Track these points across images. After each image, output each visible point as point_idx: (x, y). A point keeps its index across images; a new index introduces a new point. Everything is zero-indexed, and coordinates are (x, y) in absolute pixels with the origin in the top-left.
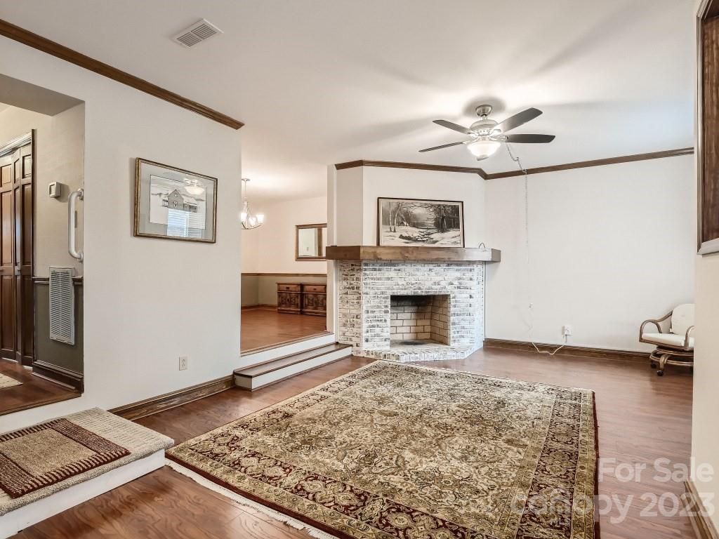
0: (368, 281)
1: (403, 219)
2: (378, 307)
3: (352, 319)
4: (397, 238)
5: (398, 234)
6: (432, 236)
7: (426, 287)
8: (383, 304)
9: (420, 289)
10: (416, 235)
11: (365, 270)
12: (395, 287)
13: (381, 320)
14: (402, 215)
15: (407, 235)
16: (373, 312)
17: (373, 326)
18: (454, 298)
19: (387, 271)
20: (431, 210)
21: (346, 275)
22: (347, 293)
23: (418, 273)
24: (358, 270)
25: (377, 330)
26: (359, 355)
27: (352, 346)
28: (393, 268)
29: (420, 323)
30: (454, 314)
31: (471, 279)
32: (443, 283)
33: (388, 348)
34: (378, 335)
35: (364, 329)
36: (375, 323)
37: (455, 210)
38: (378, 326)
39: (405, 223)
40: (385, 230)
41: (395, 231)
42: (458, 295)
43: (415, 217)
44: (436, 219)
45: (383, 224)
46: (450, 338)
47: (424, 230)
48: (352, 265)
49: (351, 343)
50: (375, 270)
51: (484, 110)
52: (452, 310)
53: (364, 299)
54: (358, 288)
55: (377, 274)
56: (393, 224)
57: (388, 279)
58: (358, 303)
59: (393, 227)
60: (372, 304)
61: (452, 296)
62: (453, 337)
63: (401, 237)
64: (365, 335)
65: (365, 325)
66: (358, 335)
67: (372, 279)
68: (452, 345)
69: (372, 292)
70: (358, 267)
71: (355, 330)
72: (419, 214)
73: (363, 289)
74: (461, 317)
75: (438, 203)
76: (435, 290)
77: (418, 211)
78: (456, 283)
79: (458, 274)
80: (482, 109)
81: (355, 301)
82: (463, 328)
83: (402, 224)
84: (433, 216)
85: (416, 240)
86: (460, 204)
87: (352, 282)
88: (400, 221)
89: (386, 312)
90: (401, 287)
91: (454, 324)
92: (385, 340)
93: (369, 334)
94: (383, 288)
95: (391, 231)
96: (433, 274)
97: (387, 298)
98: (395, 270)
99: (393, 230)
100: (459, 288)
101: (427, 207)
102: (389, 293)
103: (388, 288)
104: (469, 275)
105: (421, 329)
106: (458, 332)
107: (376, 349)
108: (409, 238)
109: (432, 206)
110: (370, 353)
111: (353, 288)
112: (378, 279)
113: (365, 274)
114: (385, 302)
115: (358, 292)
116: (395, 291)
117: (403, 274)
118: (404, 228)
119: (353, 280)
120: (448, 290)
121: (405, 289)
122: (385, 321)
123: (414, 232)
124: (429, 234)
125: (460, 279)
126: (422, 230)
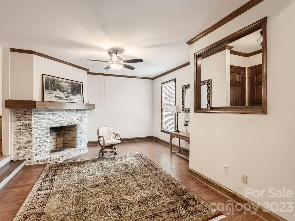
0: (36, 121)
1: (56, 88)
2: (43, 135)
3: (24, 145)
4: (53, 97)
5: (54, 95)
6: (70, 97)
7: (67, 121)
8: (45, 133)
9: (64, 123)
10: (63, 96)
11: (35, 114)
12: (52, 123)
13: (44, 142)
14: (56, 86)
15: (58, 96)
16: (40, 138)
17: (40, 146)
18: (79, 126)
19: (47, 114)
20: (69, 84)
21: (19, 118)
22: (20, 129)
23: (63, 115)
24: (29, 115)
25: (42, 148)
26: (31, 164)
27: (25, 160)
28: (51, 113)
29: (58, 140)
30: (79, 133)
31: (85, 117)
32: (75, 119)
33: (49, 156)
34: (43, 151)
35: (35, 149)
36: (41, 144)
37: (79, 86)
38: (42, 145)
39: (57, 90)
40: (47, 93)
41: (52, 93)
42: (81, 124)
43: (62, 87)
44: (71, 89)
45: (46, 89)
46: (77, 144)
47: (66, 94)
48: (25, 112)
49: (24, 159)
50: (41, 114)
51: (117, 52)
52: (78, 131)
53: (34, 131)
54: (29, 125)
55: (42, 117)
56: (51, 90)
57: (49, 119)
58: (30, 134)
59: (51, 91)
60: (39, 133)
61: (78, 125)
62: (79, 144)
63: (56, 97)
64: (35, 152)
65: (35, 146)
66: (30, 153)
67: (39, 119)
68: (78, 147)
69: (39, 127)
70: (30, 113)
71: (27, 150)
72: (64, 86)
73: (34, 125)
74: (81, 134)
75: (72, 82)
76: (71, 123)
77: (63, 84)
78: (80, 119)
79: (80, 115)
80: (116, 51)
81: (27, 133)
82: (82, 139)
83: (56, 90)
84: (70, 87)
85: (63, 99)
86: (81, 84)
87: (25, 122)
88: (55, 88)
89: (47, 137)
90: (55, 123)
91: (79, 137)
92: (47, 152)
93: (37, 151)
94: (45, 124)
95: (50, 93)
96: (70, 115)
97: (47, 129)
98: (52, 114)
99: (51, 93)
100: (81, 121)
101: (67, 83)
102: (49, 126)
103: (49, 124)
104: (85, 115)
105: (59, 143)
106: (80, 141)
107: (42, 158)
108: (59, 97)
109: (70, 82)
110: (40, 161)
111: (25, 126)
112: (42, 119)
113: (35, 117)
114: (47, 132)
115: (30, 128)
116: (52, 125)
117: (55, 116)
118: (57, 92)
119: (26, 120)
120: (77, 122)
121: (57, 124)
122: (47, 142)
123: (62, 95)
124: (69, 96)
125: (81, 117)
126: (65, 94)
